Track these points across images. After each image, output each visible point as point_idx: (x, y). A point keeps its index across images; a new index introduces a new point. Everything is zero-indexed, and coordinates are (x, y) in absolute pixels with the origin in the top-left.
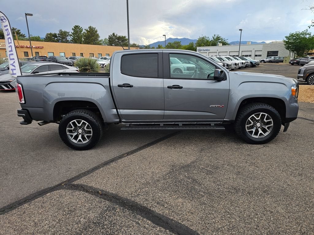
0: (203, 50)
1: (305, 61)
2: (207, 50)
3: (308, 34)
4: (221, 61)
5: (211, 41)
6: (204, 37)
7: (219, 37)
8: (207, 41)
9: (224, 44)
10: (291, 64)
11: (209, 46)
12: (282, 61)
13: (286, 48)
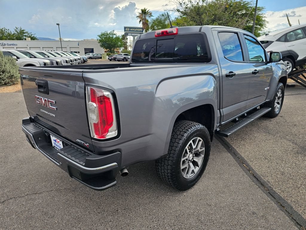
0: (8, 45)
1: (120, 57)
2: (13, 45)
3: (114, 34)
4: (45, 57)
5: (14, 34)
6: (3, 29)
7: (23, 30)
8: (9, 35)
9: (33, 39)
10: (109, 60)
11: (13, 39)
12: (101, 58)
13: (100, 46)
